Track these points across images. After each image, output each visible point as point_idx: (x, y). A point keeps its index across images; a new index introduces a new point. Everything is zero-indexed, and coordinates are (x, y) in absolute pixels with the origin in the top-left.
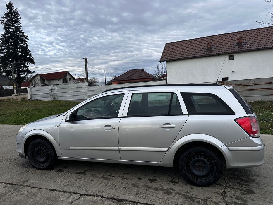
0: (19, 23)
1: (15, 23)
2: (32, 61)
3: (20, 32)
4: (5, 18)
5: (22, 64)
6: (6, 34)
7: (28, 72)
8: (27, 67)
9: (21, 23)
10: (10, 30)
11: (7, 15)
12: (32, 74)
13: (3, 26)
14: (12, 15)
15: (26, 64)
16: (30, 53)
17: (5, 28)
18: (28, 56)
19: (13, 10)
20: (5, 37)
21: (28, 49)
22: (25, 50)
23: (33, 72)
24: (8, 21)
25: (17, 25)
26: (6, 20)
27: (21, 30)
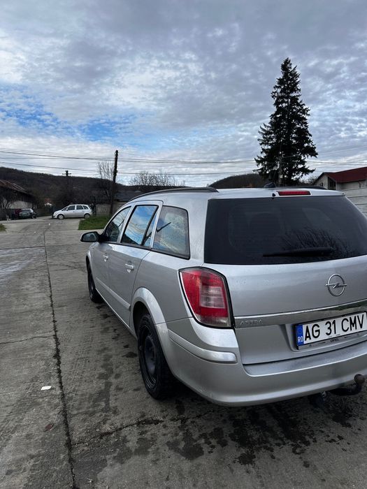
0: (298, 89)
1: (292, 92)
2: (312, 152)
3: (298, 105)
4: (278, 87)
5: (295, 158)
6: (277, 113)
7: (306, 171)
8: (303, 162)
9: (300, 90)
10: (284, 105)
11: (281, 82)
12: (310, 174)
13: (274, 101)
14: (289, 79)
15: (302, 158)
16: (310, 137)
17: (277, 104)
18: (306, 145)
19: (291, 70)
20: (276, 118)
21: (308, 132)
22: (303, 135)
23: (312, 171)
24: (281, 92)
25: (293, 94)
26: (279, 90)
27: (299, 101)
